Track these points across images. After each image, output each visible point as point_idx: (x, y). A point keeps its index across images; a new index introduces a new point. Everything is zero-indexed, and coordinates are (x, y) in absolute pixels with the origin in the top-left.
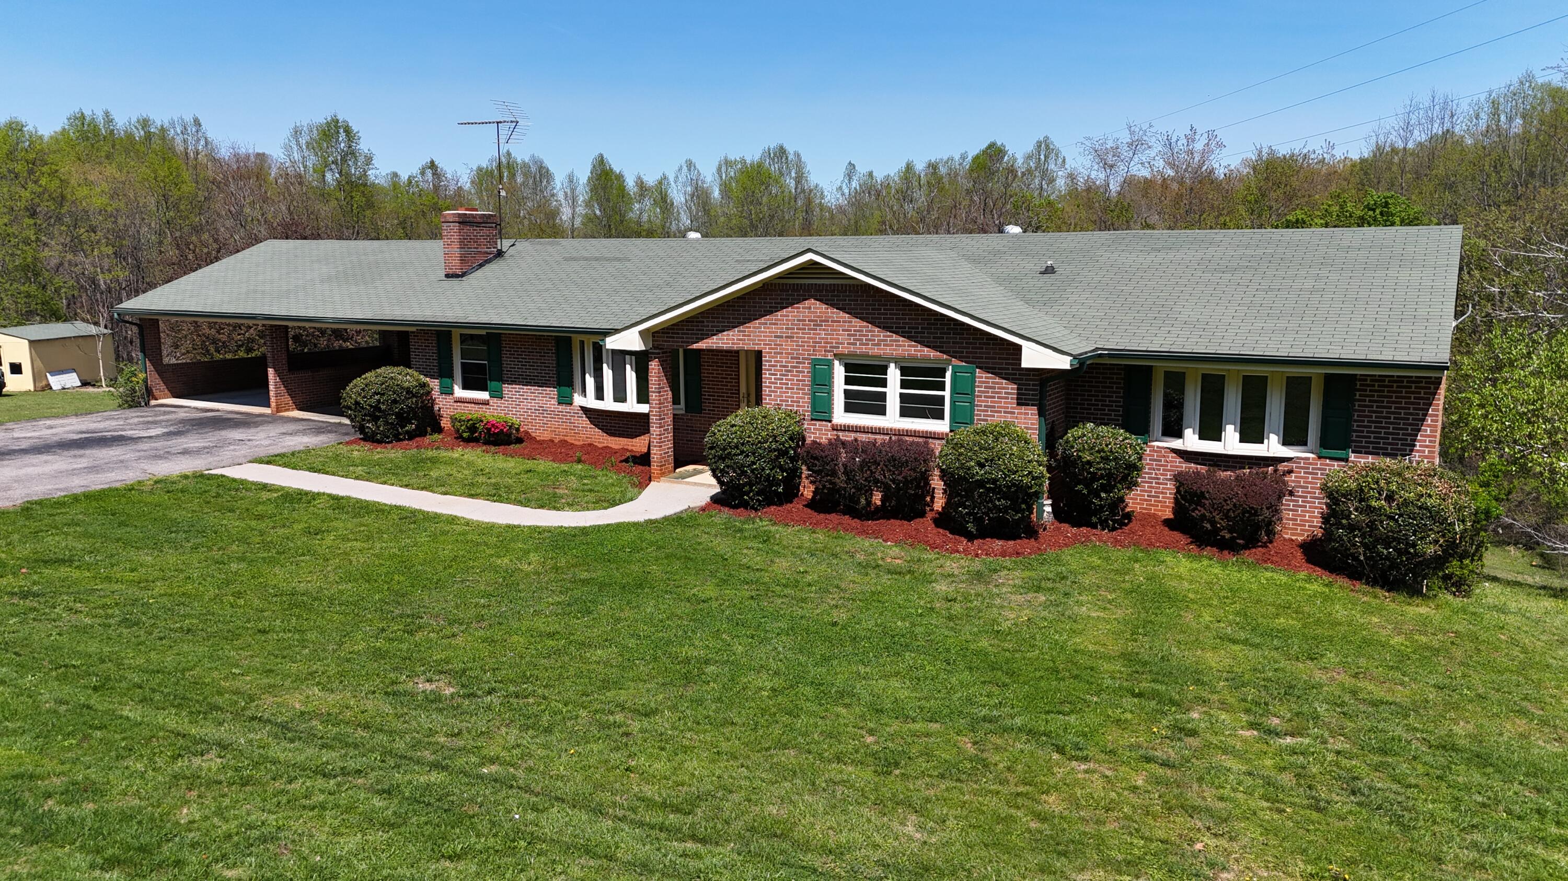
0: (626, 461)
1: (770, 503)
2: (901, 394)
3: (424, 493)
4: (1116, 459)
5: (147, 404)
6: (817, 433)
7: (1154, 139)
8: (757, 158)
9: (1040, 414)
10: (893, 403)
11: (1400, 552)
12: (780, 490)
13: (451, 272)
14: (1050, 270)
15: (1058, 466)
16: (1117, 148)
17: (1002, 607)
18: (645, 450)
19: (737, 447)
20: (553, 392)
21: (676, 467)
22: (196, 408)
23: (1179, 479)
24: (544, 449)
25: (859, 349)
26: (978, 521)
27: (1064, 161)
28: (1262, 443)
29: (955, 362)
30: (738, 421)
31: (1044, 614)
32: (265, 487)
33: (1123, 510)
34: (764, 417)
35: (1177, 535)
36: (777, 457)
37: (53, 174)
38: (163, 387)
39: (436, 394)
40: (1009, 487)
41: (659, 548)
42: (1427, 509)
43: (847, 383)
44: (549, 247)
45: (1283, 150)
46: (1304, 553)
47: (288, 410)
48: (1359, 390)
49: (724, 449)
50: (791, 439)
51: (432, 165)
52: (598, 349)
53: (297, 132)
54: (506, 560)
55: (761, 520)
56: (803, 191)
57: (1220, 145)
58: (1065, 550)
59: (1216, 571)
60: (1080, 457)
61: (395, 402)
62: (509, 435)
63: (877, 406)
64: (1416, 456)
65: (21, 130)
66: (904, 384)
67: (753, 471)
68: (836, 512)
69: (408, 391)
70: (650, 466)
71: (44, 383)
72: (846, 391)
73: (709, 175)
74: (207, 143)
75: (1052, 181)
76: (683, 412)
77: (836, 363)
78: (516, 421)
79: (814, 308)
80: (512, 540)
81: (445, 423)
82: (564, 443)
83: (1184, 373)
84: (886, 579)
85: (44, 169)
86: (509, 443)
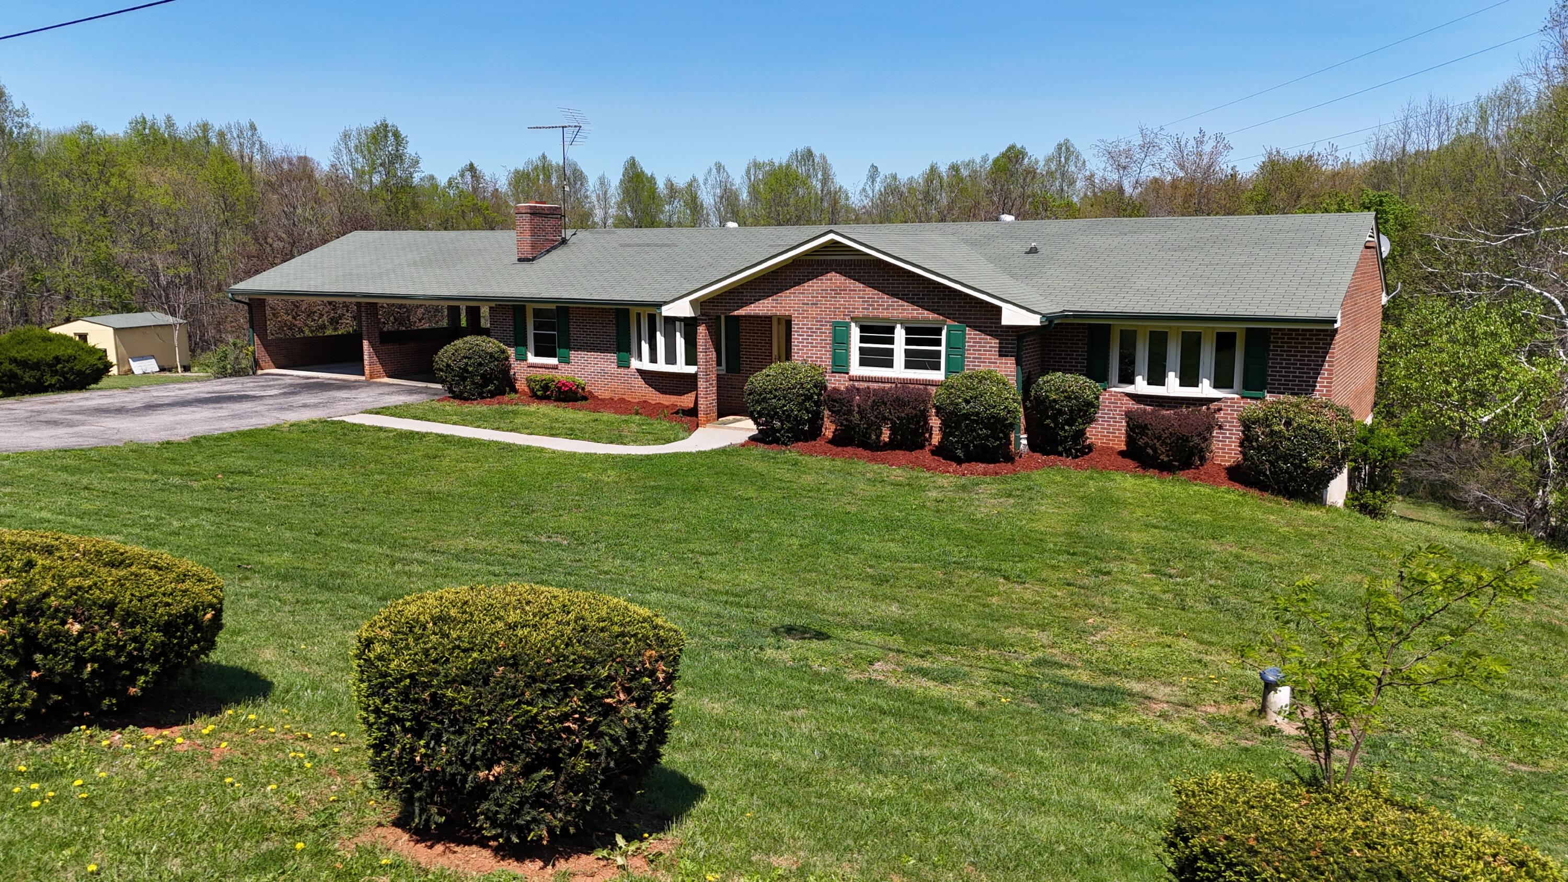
0: (677, 413)
1: (798, 440)
2: (906, 350)
3: (513, 434)
4: (1076, 398)
5: (254, 373)
6: (836, 382)
7: (1164, 142)
8: (784, 162)
9: (1017, 364)
10: (899, 358)
11: (1296, 467)
12: (806, 428)
13: (523, 256)
14: (1034, 251)
15: (1032, 406)
16: (1129, 150)
17: (979, 506)
18: (692, 405)
19: (771, 392)
20: (613, 357)
21: (719, 417)
22: (299, 376)
23: (1129, 415)
24: (606, 405)
25: (872, 313)
26: (965, 447)
27: (1084, 162)
28: (1197, 386)
29: (949, 322)
30: (772, 372)
31: (1010, 510)
32: (380, 429)
33: (1084, 442)
34: (794, 369)
35: (1128, 461)
36: (804, 401)
37: (122, 175)
38: (268, 359)
39: (512, 360)
40: (989, 419)
41: (710, 468)
42: (1315, 431)
43: (861, 342)
44: (606, 236)
45: (1292, 153)
46: (1228, 473)
47: (379, 377)
48: (1273, 342)
49: (761, 394)
50: (815, 386)
51: (472, 168)
52: (652, 319)
53: (346, 136)
54: (590, 474)
55: (790, 452)
56: (829, 192)
57: (1228, 147)
58: (1035, 471)
59: (1154, 485)
60: (1047, 397)
61: (480, 364)
62: (576, 393)
63: (886, 360)
64: (1317, 395)
65: (91, 134)
66: (908, 341)
67: (784, 412)
68: (851, 445)
69: (491, 355)
70: (697, 417)
71: (126, 368)
72: (861, 349)
73: (738, 179)
74: (261, 146)
75: (1072, 183)
76: (724, 372)
77: (853, 325)
78: (581, 381)
79: (834, 279)
80: (592, 462)
81: (521, 385)
82: (622, 400)
83: (1135, 331)
84: (888, 489)
85: (113, 170)
86: (576, 400)
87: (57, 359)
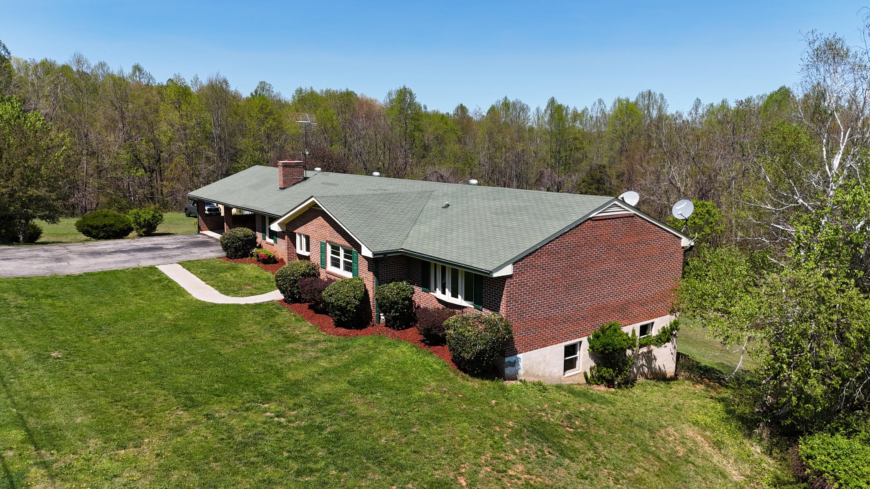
2: (343, 260)
5: (198, 233)
6: (323, 274)
8: (634, 99)
9: (375, 276)
10: (342, 264)
11: (459, 355)
13: (280, 187)
14: (446, 206)
25: (332, 239)
28: (457, 298)
29: (353, 249)
30: (285, 267)
38: (205, 226)
39: (261, 239)
42: (465, 337)
43: (331, 253)
48: (484, 279)
56: (662, 117)
62: (269, 260)
63: (338, 264)
64: (501, 312)
66: (344, 256)
69: (239, 238)
72: (331, 256)
77: (328, 244)
78: (271, 254)
79: (321, 220)
86: (270, 263)
87: (105, 226)
